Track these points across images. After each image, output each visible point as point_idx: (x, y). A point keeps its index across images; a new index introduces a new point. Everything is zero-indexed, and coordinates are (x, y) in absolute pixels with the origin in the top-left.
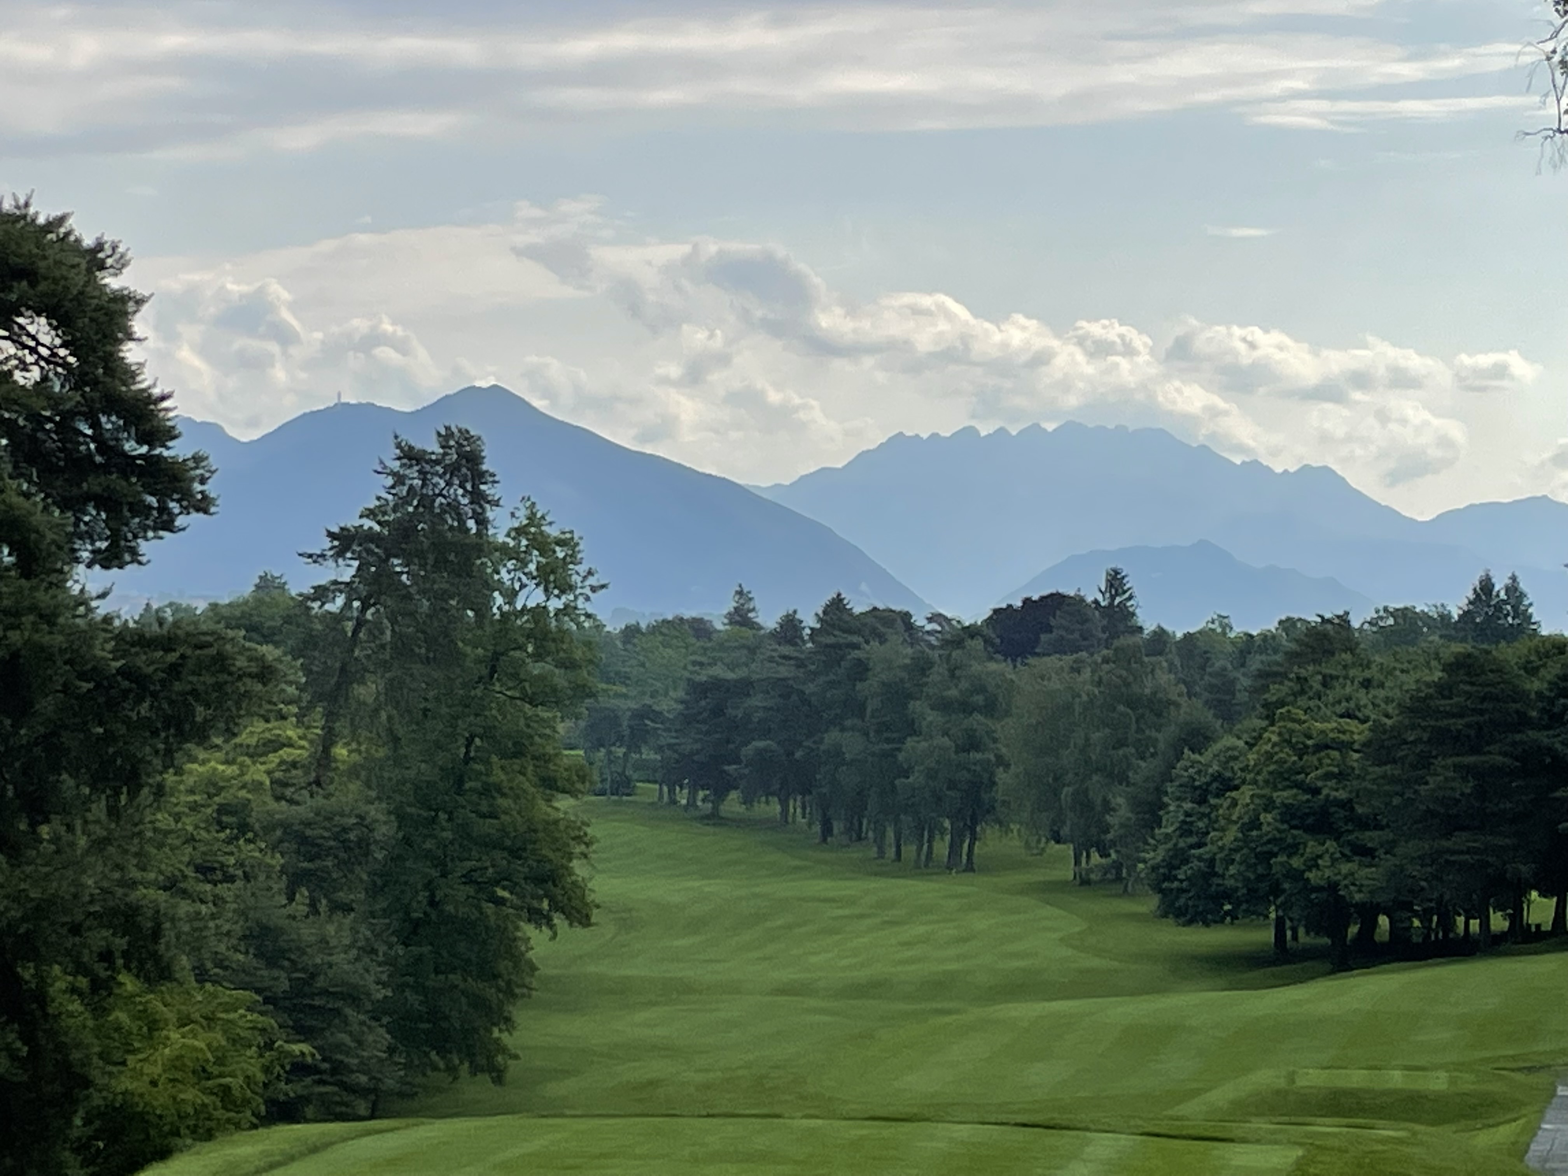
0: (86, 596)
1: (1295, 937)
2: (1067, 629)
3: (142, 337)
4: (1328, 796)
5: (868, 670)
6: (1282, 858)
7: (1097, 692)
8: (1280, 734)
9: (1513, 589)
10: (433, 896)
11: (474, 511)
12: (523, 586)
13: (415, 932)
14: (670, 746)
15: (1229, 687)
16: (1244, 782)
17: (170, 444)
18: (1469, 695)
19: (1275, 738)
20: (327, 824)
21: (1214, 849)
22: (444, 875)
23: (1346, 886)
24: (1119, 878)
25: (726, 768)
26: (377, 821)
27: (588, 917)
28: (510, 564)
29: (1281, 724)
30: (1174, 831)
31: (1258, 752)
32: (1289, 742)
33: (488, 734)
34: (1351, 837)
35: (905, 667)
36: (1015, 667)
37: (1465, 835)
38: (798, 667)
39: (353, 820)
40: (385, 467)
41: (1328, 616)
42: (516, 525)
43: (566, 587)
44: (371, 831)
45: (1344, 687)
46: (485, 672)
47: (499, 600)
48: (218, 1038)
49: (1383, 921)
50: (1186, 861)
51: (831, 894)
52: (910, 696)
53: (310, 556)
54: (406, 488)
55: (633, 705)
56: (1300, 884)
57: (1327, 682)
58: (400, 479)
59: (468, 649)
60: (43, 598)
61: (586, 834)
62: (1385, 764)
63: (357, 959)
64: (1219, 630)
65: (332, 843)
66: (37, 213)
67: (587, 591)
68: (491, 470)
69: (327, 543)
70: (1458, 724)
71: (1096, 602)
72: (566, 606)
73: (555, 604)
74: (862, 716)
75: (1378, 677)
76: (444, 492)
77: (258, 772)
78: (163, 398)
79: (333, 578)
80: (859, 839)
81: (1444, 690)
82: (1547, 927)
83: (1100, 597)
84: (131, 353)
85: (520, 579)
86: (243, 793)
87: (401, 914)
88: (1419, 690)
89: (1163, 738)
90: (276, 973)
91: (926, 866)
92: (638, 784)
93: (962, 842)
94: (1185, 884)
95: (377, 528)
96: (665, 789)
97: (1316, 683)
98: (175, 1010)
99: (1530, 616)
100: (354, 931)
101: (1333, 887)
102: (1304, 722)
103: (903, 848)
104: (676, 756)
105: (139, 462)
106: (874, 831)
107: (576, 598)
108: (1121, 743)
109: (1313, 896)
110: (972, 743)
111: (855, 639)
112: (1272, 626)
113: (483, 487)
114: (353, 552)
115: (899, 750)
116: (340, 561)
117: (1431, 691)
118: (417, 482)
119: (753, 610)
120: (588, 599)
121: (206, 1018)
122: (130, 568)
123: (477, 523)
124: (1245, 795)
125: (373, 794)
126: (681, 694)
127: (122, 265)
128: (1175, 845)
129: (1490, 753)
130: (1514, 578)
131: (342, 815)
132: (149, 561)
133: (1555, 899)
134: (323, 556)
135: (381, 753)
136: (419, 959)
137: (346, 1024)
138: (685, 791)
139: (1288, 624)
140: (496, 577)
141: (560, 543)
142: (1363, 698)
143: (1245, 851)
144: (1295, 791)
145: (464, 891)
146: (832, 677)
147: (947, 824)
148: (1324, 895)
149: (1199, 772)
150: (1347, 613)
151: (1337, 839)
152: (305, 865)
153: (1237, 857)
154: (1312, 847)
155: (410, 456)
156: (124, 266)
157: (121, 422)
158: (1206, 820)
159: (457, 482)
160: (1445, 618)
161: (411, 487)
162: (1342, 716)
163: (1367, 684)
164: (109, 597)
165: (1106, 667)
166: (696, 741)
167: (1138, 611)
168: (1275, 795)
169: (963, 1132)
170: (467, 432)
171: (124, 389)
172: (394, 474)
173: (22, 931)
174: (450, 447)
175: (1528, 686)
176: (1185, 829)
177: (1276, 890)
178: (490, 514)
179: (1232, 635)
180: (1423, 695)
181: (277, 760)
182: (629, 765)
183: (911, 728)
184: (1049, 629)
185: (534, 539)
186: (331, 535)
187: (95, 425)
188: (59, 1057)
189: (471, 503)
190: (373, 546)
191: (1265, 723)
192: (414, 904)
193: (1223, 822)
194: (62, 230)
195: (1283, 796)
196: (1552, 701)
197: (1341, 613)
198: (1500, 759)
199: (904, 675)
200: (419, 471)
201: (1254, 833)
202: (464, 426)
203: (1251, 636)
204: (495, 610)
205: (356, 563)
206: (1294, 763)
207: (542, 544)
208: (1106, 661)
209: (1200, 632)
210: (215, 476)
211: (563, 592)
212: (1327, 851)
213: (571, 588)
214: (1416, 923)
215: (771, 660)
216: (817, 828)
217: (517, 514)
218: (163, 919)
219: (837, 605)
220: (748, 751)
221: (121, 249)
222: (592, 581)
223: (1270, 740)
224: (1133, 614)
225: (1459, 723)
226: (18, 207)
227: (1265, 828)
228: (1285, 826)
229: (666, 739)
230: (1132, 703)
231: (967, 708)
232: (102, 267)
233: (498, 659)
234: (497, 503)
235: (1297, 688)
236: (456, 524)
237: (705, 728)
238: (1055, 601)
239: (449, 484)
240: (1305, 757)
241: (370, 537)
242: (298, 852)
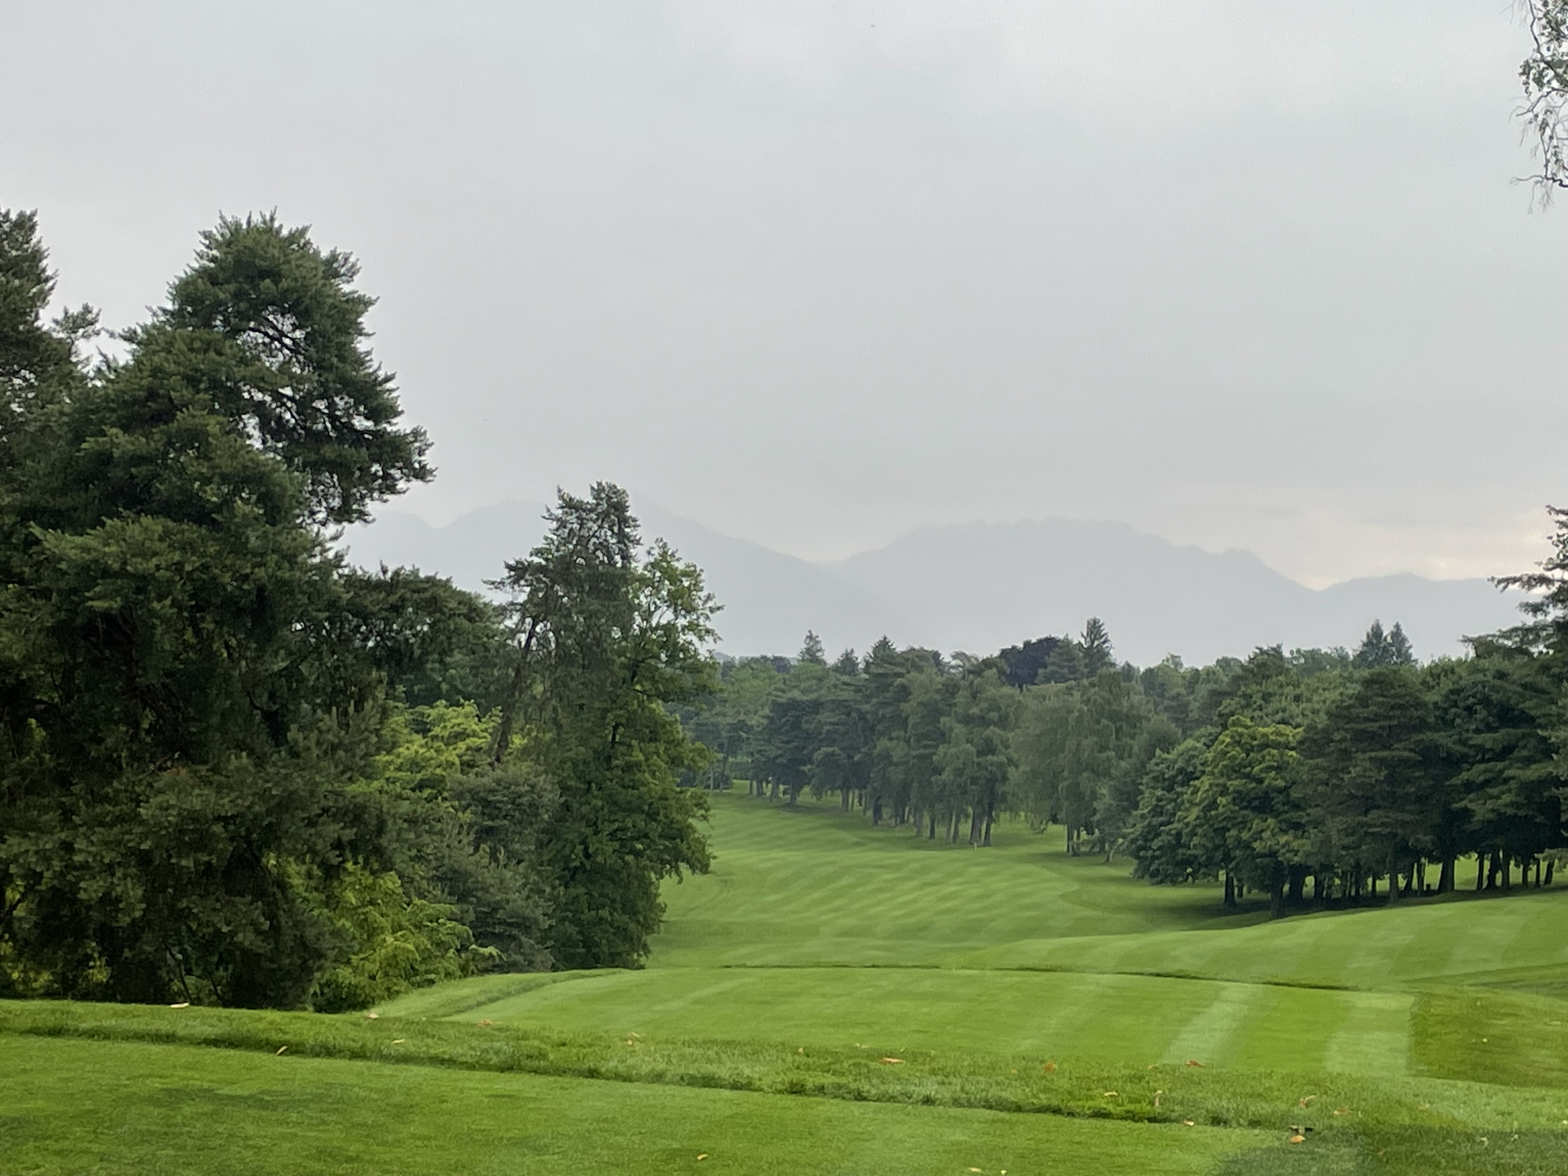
0: (321, 539)
1: (1240, 894)
2: (1059, 666)
3: (371, 332)
4: (1270, 784)
5: (910, 694)
6: (1233, 833)
7: (1086, 709)
8: (1232, 737)
9: (1397, 633)
10: (586, 849)
11: (620, 549)
12: (657, 608)
13: (573, 877)
14: (759, 752)
15: (1184, 708)
16: (1203, 772)
17: (394, 421)
18: (1382, 704)
19: (1228, 740)
20: (506, 791)
21: (1180, 825)
22: (596, 833)
23: (1284, 854)
24: (1102, 851)
25: (802, 768)
26: (545, 790)
27: (707, 866)
28: (647, 592)
29: (1234, 729)
30: (1149, 812)
31: (1215, 751)
32: (1239, 743)
33: (630, 721)
34: (1288, 816)
35: (938, 691)
36: (1022, 691)
37: (1381, 812)
38: (856, 692)
39: (527, 788)
40: (551, 514)
41: (1265, 648)
42: (652, 560)
43: (690, 609)
44: (540, 797)
45: (1280, 701)
46: (628, 675)
47: (638, 620)
48: (424, 941)
49: (1310, 880)
50: (1157, 835)
51: (885, 862)
52: (941, 713)
53: (493, 583)
54: (567, 531)
55: (729, 720)
56: (1249, 852)
57: (1267, 697)
58: (562, 524)
59: (615, 657)
60: (285, 541)
61: (705, 802)
62: (1318, 757)
63: (528, 897)
64: (1172, 666)
65: (509, 806)
66: (281, 226)
67: (708, 612)
68: (634, 516)
69: (506, 573)
70: (1374, 726)
71: (1080, 643)
72: (690, 623)
73: (682, 622)
74: (905, 727)
75: (1307, 694)
76: (597, 534)
77: (452, 755)
78: (388, 379)
79: (510, 599)
80: (903, 821)
81: (1362, 700)
82: (1435, 886)
83: (1083, 641)
84: (362, 345)
85: (655, 603)
86: (438, 771)
87: (562, 864)
88: (1343, 701)
89: (1137, 745)
90: (465, 907)
91: (954, 842)
92: (735, 781)
93: (981, 823)
94: (1157, 853)
95: (544, 563)
96: (755, 783)
97: (1258, 699)
98: (390, 919)
99: (1410, 655)
100: (525, 876)
101: (1273, 854)
102: (1251, 727)
103: (936, 830)
104: (763, 759)
105: (366, 436)
106: (914, 816)
107: (698, 618)
108: (1103, 748)
109: (1258, 860)
110: (988, 748)
111: (899, 670)
112: (1212, 663)
113: (627, 530)
114: (526, 581)
115: (935, 754)
116: (516, 587)
117: (1352, 702)
118: (576, 526)
119: (820, 650)
120: (707, 618)
121: (416, 927)
122: (357, 523)
123: (623, 558)
124: (1205, 783)
125: (541, 769)
126: (767, 711)
127: (353, 272)
128: (1149, 823)
129: (1398, 749)
130: (1397, 626)
131: (517, 785)
132: (374, 520)
133: (1441, 865)
134: (502, 583)
135: (548, 736)
136: (576, 898)
137: (521, 947)
138: (770, 786)
139: (1224, 663)
140: (637, 601)
141: (685, 574)
142: (1294, 708)
143: (1206, 827)
144: (1244, 781)
145: (610, 847)
146: (882, 699)
147: (970, 810)
148: (1266, 860)
149: (1168, 768)
150: (1279, 646)
151: (1276, 817)
152: (490, 823)
153: (1199, 831)
154: (1257, 824)
155: (570, 505)
156: (354, 274)
157: (352, 401)
158: (1173, 804)
159: (606, 526)
160: (1343, 658)
161: (571, 530)
162: (1279, 723)
163: (1297, 699)
164: (341, 539)
165: (1092, 690)
166: (778, 748)
167: (1112, 652)
168: (1229, 783)
169: (1106, 978)
170: (615, 487)
171: (354, 373)
172: (558, 520)
173: (265, 823)
174: (602, 499)
175: (1427, 698)
176: (1157, 811)
177: (1227, 858)
178: (633, 551)
179: (1182, 670)
180: (1346, 704)
181: (464, 747)
182: (727, 767)
183: (943, 737)
184: (1045, 666)
185: (666, 573)
186: (510, 568)
187: (332, 406)
188: (298, 933)
189: (619, 542)
190: (541, 576)
191: (1219, 730)
192: (573, 856)
193: (1187, 805)
194: (302, 241)
195: (1235, 784)
196: (1445, 710)
197: (1275, 646)
198: (1406, 754)
199: (937, 697)
200: (577, 518)
201: (1213, 813)
202: (612, 482)
203: (1197, 670)
204: (635, 626)
205: (528, 589)
206: (1243, 759)
207: (672, 575)
208: (1093, 685)
209: (1159, 668)
210: (431, 449)
211: (688, 612)
212: (1269, 827)
213: (695, 609)
214: (1337, 881)
215: (835, 686)
216: (870, 813)
217: (653, 552)
218: (386, 817)
219: (884, 645)
220: (818, 756)
221: (352, 259)
222: (710, 604)
223: (1223, 742)
224: (1108, 654)
225: (1376, 725)
226: (264, 222)
227: (1221, 809)
228: (1237, 808)
229: (754, 746)
230: (1114, 717)
231: (983, 721)
232: (336, 275)
233: (638, 667)
234: (638, 542)
235: (1243, 702)
236: (606, 559)
237: (785, 739)
238: (1049, 643)
239: (601, 527)
240: (1252, 754)
241: (540, 569)
242: (483, 814)
